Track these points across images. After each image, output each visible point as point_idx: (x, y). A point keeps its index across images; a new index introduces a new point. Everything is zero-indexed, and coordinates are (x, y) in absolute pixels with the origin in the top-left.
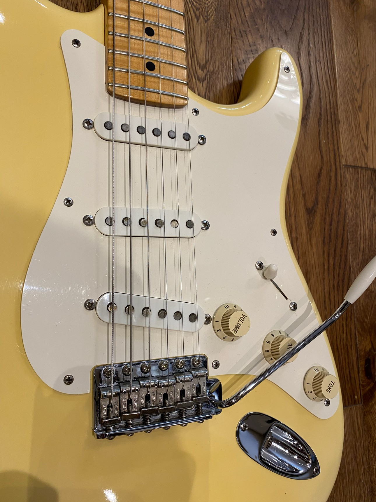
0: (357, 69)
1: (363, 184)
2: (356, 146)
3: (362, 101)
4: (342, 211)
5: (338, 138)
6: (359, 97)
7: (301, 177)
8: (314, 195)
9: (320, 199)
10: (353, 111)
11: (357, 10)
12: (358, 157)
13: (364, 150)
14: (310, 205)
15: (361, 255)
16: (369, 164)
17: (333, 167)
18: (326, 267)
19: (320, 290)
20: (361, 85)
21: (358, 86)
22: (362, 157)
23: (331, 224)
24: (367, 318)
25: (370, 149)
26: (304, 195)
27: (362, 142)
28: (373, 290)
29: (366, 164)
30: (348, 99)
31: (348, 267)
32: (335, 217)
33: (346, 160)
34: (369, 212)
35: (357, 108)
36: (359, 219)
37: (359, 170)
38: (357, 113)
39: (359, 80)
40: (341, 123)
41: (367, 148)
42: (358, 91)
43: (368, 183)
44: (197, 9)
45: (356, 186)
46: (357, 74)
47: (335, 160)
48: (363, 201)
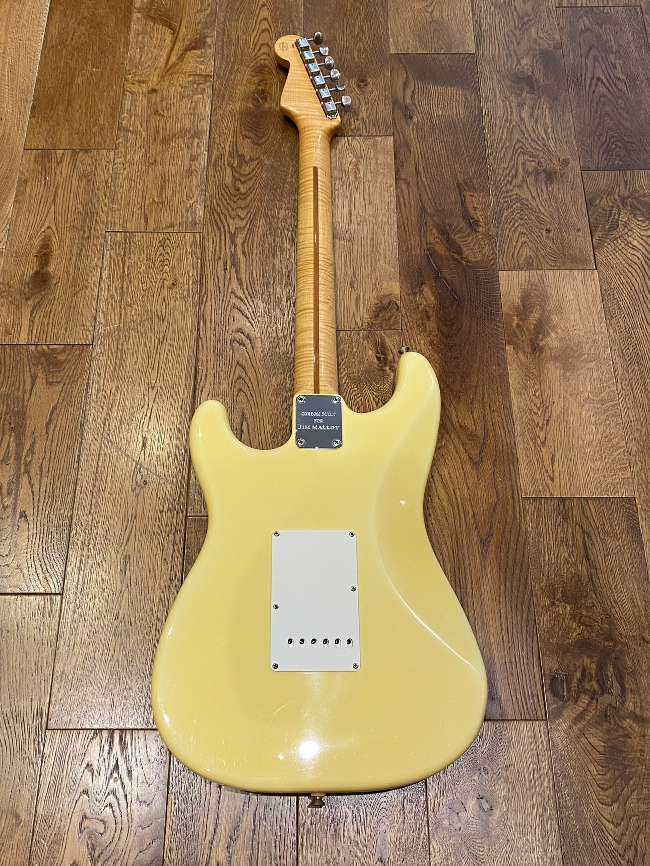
0: (539, 409)
1: (548, 513)
2: (539, 479)
3: (545, 437)
4: (522, 539)
5: (517, 474)
6: (542, 434)
7: (474, 513)
8: (488, 527)
9: (495, 530)
10: (535, 447)
11: (539, 356)
12: (541, 488)
13: (549, 482)
14: (484, 537)
15: (544, 580)
16: (555, 493)
17: (511, 501)
18: (502, 590)
19: (496, 610)
20: (545, 423)
21: (541, 425)
22: (546, 488)
23: (508, 552)
24: (553, 639)
25: (557, 480)
26: (477, 528)
27: (546, 474)
28: (561, 613)
29: (551, 494)
30: (529, 438)
31: (528, 591)
32: (512, 545)
33: (526, 493)
34: (556, 539)
35: (540, 445)
36: (542, 546)
37: (543, 501)
38: (539, 448)
39: (542, 418)
40: (520, 460)
41: (552, 479)
42: (541, 428)
43: (554, 512)
44: (377, 397)
45: (538, 516)
46: (540, 413)
47: (513, 494)
48: (547, 529)
